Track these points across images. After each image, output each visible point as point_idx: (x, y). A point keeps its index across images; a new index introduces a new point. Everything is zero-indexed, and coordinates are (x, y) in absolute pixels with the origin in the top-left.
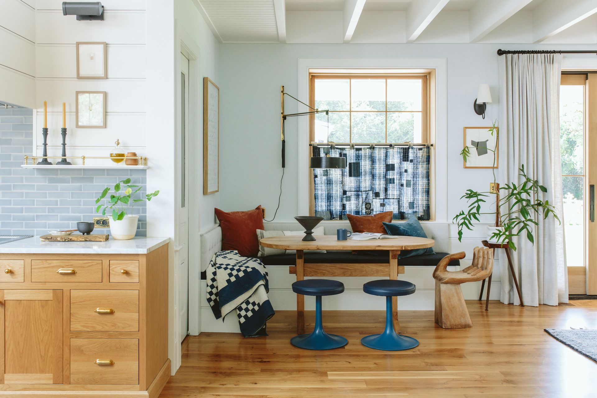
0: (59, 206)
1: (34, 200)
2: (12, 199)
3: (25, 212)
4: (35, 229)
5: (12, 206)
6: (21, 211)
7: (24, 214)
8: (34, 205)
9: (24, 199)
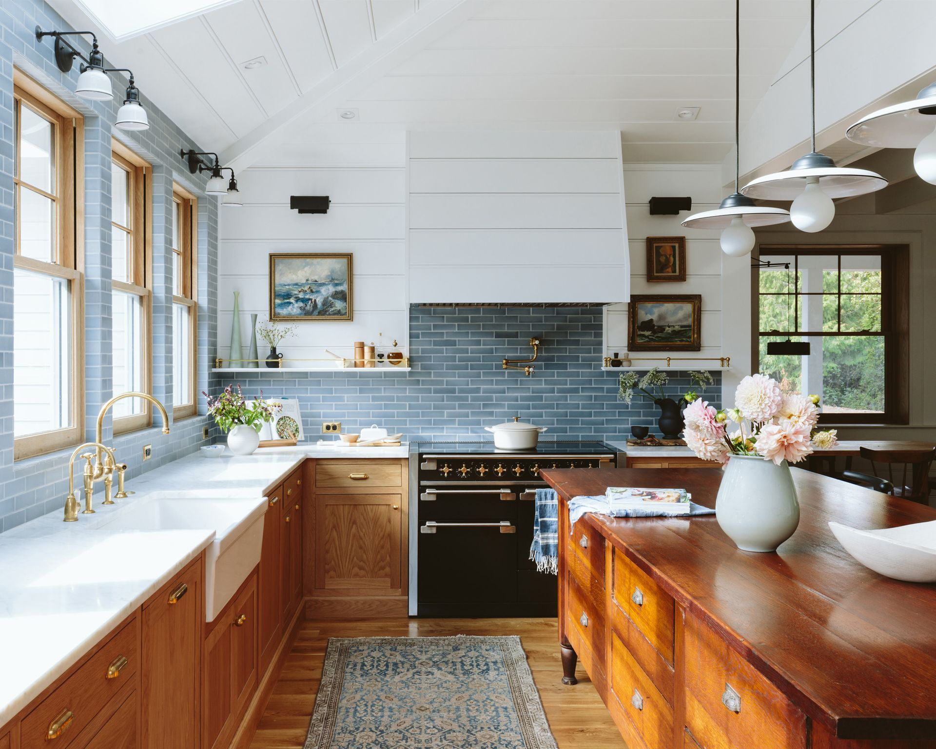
0: (629, 410)
1: (603, 404)
2: (580, 403)
3: (594, 416)
4: (605, 434)
5: (580, 410)
6: (590, 414)
7: (593, 418)
8: (603, 409)
9: (593, 402)
